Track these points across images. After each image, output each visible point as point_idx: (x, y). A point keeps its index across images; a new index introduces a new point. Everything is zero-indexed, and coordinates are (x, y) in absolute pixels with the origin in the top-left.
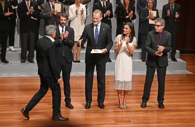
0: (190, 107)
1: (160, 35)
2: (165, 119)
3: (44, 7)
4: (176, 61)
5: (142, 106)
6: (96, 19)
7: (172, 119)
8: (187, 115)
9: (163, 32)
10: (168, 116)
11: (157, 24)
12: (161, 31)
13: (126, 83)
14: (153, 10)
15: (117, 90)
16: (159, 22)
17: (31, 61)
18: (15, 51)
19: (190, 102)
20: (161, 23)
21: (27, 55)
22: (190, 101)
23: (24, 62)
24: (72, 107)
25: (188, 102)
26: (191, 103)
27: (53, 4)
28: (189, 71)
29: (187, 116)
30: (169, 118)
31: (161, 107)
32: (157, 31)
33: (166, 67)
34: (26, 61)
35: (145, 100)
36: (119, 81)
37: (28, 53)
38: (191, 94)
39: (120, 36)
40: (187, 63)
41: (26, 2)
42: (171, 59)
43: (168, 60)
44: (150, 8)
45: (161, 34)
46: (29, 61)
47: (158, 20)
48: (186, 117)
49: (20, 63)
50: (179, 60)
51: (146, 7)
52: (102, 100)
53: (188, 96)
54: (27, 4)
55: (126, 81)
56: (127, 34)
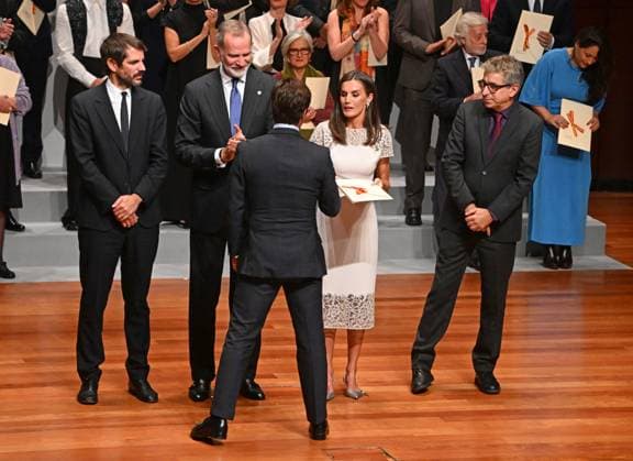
0: (617, 399)
1: (499, 120)
2: (519, 446)
6: (245, 55)
7: (546, 445)
8: (603, 431)
9: (510, 109)
10: (532, 433)
11: (492, 80)
12: (506, 106)
13: (355, 304)
16: (497, 71)
19: (616, 378)
20: (505, 75)
24: (151, 398)
25: (608, 379)
26: (619, 384)
28: (617, 259)
29: (605, 433)
30: (533, 440)
32: (489, 106)
33: (515, 244)
40: (608, 227)
45: (504, 117)
47: (496, 65)
48: (599, 438)
53: (611, 356)
55: (357, 294)
56: (355, 117)
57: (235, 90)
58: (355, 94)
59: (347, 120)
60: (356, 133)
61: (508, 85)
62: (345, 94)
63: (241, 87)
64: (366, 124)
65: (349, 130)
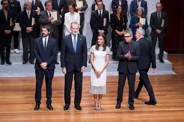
3: (42, 15)
4: (164, 62)
5: (116, 108)
9: (132, 42)
13: (101, 88)
14: (142, 17)
15: (94, 94)
17: (32, 63)
18: (19, 53)
21: (28, 57)
22: (162, 102)
23: (25, 63)
24: (51, 109)
27: (50, 13)
28: (174, 72)
31: (131, 108)
34: (28, 63)
35: (119, 102)
36: (95, 86)
37: (29, 55)
38: (165, 95)
39: (94, 46)
41: (27, 11)
42: (159, 61)
43: (156, 61)
44: (140, 16)
46: (30, 62)
49: (22, 64)
50: (166, 61)
51: (136, 15)
52: (79, 103)
54: (27, 13)
55: (101, 86)
56: (101, 44)
57: (75, 39)
58: (101, 40)
59: (99, 45)
60: (101, 48)
61: (131, 36)
62: (99, 39)
63: (76, 38)
64: (103, 46)
65: (100, 47)
